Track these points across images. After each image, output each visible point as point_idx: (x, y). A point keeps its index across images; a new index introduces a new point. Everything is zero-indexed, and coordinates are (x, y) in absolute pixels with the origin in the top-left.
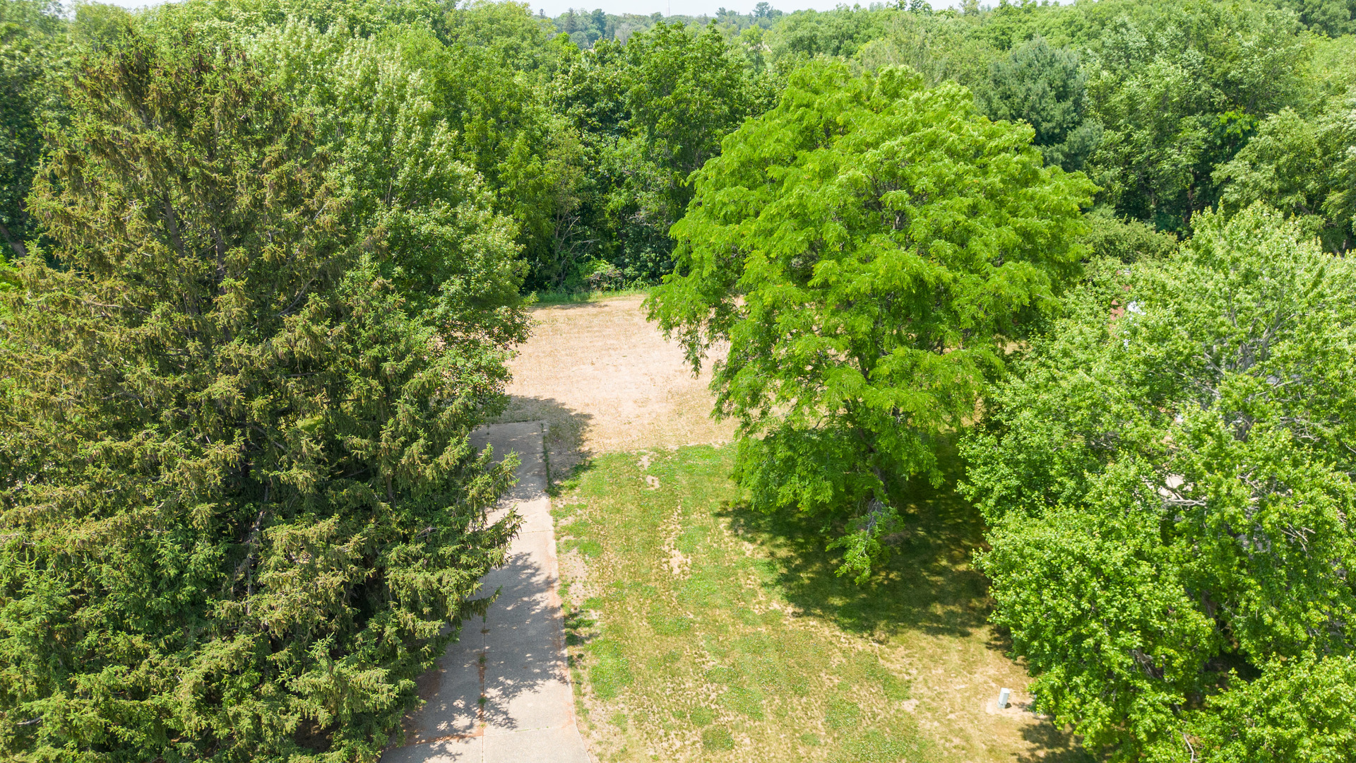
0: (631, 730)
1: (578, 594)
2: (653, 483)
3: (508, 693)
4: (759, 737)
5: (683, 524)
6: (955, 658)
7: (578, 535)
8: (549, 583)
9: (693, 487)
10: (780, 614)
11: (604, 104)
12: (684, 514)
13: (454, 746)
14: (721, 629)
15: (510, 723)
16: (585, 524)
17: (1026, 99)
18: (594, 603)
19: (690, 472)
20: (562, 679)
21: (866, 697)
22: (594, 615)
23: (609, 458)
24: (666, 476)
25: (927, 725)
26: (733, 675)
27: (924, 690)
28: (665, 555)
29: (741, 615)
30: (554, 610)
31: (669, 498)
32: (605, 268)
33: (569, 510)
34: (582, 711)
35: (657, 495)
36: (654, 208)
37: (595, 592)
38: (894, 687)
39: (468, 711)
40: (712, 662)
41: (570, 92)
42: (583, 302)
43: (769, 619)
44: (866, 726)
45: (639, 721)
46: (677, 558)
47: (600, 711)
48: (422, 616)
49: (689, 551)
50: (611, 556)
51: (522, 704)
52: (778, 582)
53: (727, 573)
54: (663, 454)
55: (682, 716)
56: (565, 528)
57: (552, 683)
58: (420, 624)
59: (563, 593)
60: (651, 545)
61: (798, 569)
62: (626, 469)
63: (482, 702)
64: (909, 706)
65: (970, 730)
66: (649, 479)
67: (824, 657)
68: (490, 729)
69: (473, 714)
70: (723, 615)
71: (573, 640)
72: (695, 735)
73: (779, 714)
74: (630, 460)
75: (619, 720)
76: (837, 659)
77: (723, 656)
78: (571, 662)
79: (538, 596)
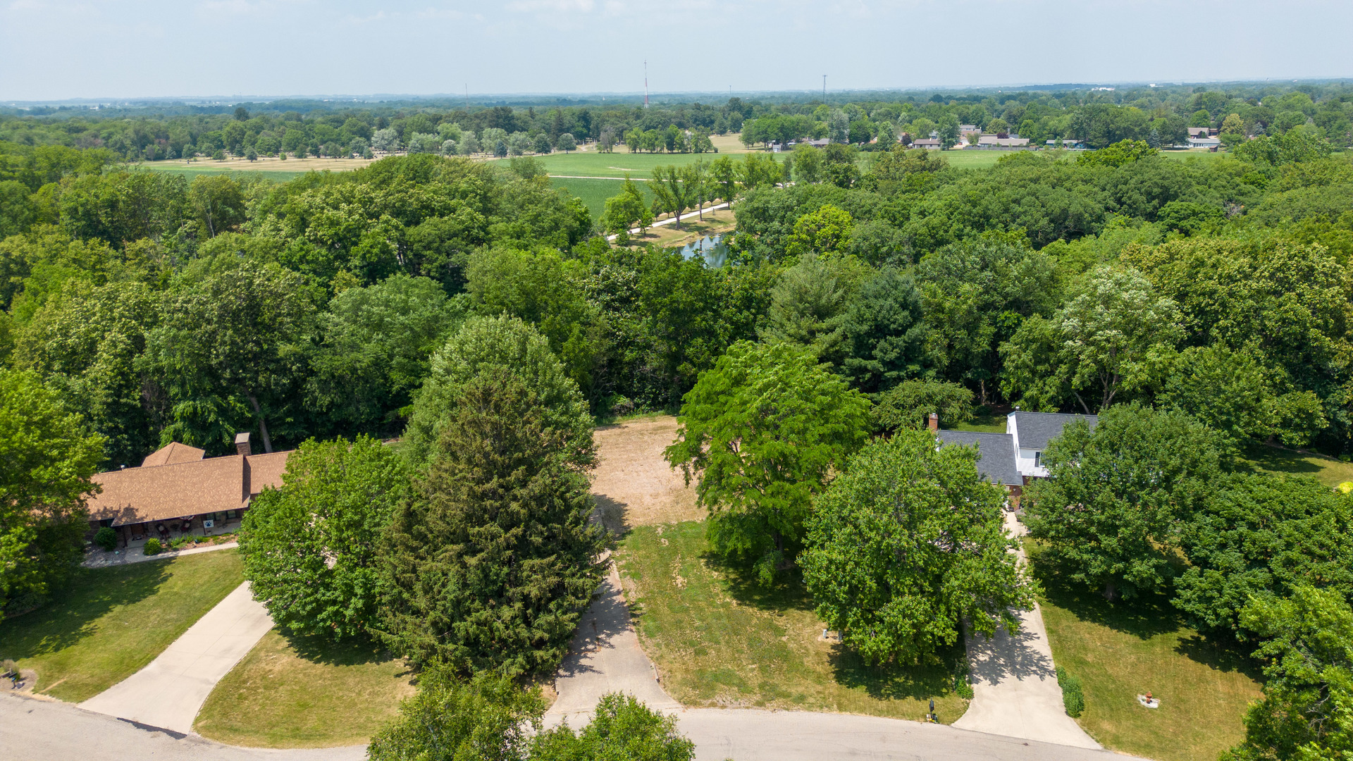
0: (664, 648)
1: (633, 597)
2: (665, 543)
3: (609, 636)
4: (719, 651)
5: (682, 563)
6: (808, 620)
7: (629, 569)
8: (619, 593)
9: (686, 544)
10: (730, 603)
11: (623, 293)
12: (682, 558)
13: (590, 654)
14: (702, 610)
15: (612, 646)
16: (632, 564)
17: (879, 312)
18: (641, 600)
19: (685, 537)
20: (631, 631)
21: (766, 636)
22: (642, 605)
23: (640, 529)
24: (672, 538)
25: (792, 645)
26: (708, 628)
27: (792, 632)
28: (674, 578)
29: (711, 604)
30: (623, 603)
31: (674, 550)
32: (623, 401)
33: (622, 557)
34: (641, 642)
35: (668, 549)
36: (655, 364)
37: (641, 595)
38: (779, 632)
39: (592, 643)
40: (698, 623)
41: (601, 287)
42: (611, 425)
43: (724, 605)
44: (766, 646)
45: (667, 645)
46: (680, 580)
47: (649, 642)
48: (578, 598)
49: (684, 577)
50: (647, 579)
51: (615, 639)
52: (729, 589)
53: (705, 586)
54: (669, 526)
55: (685, 643)
56: (622, 566)
57: (627, 632)
58: (577, 601)
59: (626, 595)
60: (667, 574)
61: (740, 583)
62: (649, 535)
63: (598, 639)
64: (784, 639)
65: (809, 647)
66: (663, 540)
67: (748, 621)
68: (603, 649)
69: (594, 644)
70: (703, 604)
71: (634, 616)
72: (691, 650)
73: (727, 642)
74: (649, 529)
75: (658, 645)
76: (755, 621)
77: (703, 621)
78: (634, 624)
79: (614, 598)
